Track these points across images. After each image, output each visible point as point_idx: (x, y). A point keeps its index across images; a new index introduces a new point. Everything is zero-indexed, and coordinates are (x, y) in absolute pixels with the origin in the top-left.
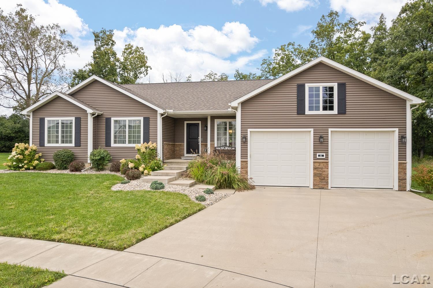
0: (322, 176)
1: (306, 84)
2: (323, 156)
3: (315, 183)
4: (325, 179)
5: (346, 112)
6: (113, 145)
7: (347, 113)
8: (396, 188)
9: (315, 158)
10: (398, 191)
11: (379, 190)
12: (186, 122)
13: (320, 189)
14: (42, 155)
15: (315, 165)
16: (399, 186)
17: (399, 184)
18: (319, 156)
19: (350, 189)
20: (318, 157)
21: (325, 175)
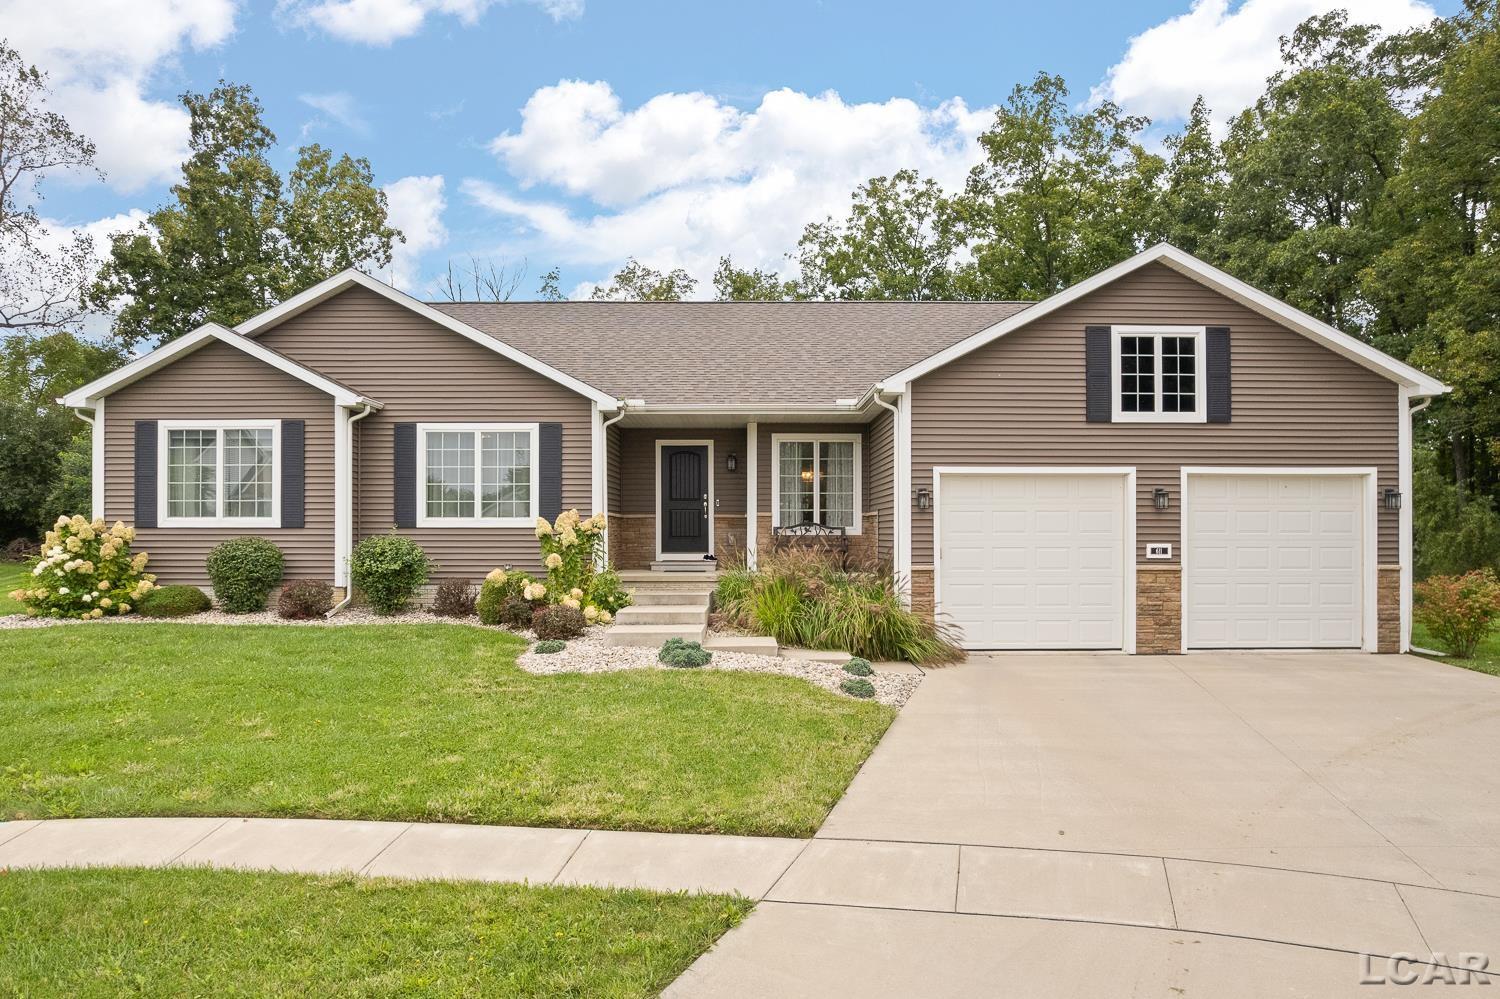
0: (1163, 615)
1: (1113, 327)
2: (1165, 551)
3: (1142, 636)
4: (1171, 624)
5: (1230, 416)
6: (422, 520)
7: (1233, 420)
8: (1372, 644)
9: (1141, 558)
10: (1379, 653)
11: (1325, 653)
12: (659, 444)
13: (1156, 654)
14: (150, 560)
15: (1141, 580)
16: (1379, 638)
17: (1379, 633)
18: (1154, 551)
19: (1243, 651)
20: (1149, 555)
21: (1172, 610)
